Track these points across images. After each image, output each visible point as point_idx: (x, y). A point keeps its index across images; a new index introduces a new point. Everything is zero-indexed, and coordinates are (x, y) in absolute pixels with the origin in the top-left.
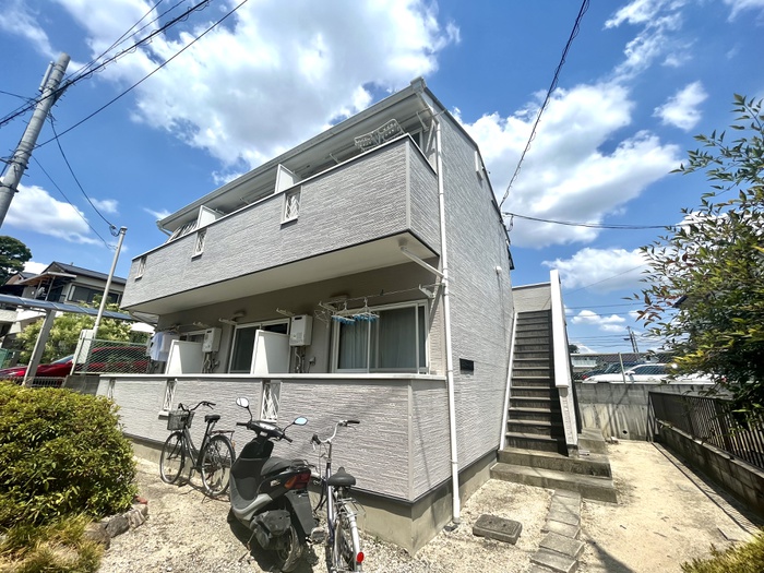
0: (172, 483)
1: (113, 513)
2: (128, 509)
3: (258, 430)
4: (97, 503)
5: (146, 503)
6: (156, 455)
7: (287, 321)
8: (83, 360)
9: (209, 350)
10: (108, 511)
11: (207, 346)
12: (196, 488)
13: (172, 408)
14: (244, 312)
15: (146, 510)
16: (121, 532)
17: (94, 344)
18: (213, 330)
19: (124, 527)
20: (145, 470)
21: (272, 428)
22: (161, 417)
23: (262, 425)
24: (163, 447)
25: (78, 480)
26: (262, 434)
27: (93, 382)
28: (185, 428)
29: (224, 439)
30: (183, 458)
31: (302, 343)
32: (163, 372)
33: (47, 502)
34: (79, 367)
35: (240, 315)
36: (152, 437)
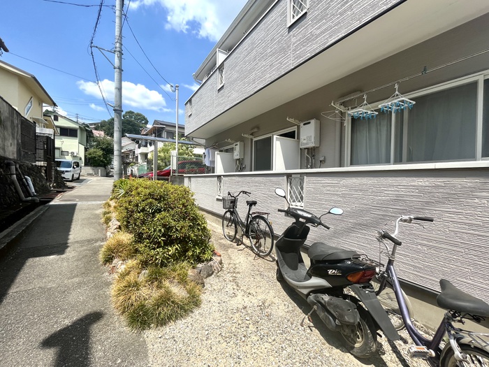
0: (232, 241)
1: (203, 262)
2: (211, 260)
3: (297, 216)
4: (192, 255)
5: (220, 256)
6: (219, 221)
7: (295, 128)
8: (175, 168)
9: (238, 157)
10: (199, 260)
11: (237, 154)
12: (247, 247)
13: (224, 194)
14: (258, 128)
15: (221, 260)
16: (209, 275)
17: (178, 159)
18: (238, 143)
19: (211, 272)
20: (215, 230)
21: (310, 216)
22: (218, 200)
23: (299, 212)
24: (223, 218)
25: (179, 241)
26: (301, 220)
27: (181, 179)
28: (233, 208)
29: (263, 219)
30: (236, 227)
31: (311, 145)
32: (213, 172)
33: (165, 253)
34: (174, 171)
35: (256, 130)
36: (214, 211)
